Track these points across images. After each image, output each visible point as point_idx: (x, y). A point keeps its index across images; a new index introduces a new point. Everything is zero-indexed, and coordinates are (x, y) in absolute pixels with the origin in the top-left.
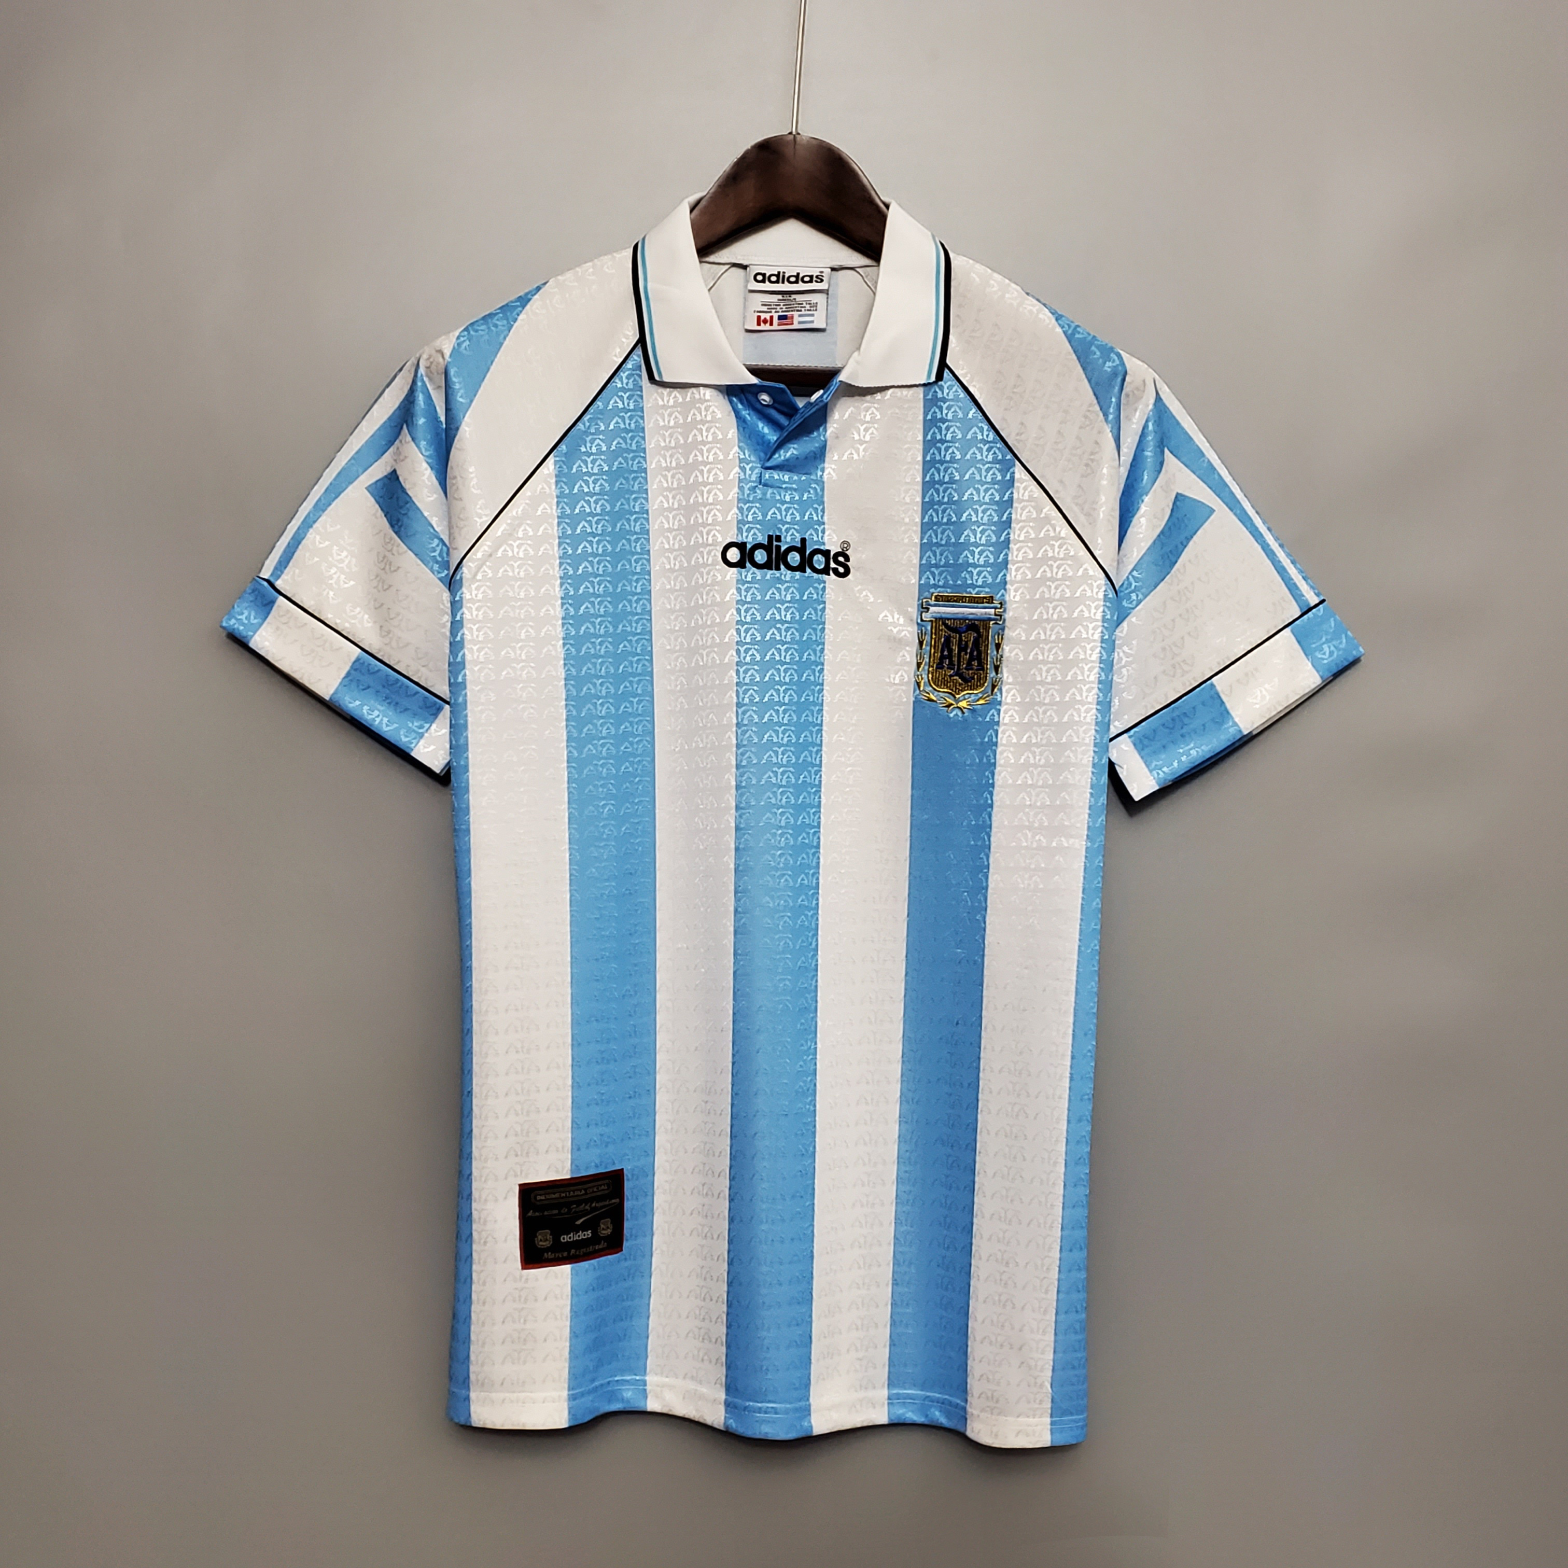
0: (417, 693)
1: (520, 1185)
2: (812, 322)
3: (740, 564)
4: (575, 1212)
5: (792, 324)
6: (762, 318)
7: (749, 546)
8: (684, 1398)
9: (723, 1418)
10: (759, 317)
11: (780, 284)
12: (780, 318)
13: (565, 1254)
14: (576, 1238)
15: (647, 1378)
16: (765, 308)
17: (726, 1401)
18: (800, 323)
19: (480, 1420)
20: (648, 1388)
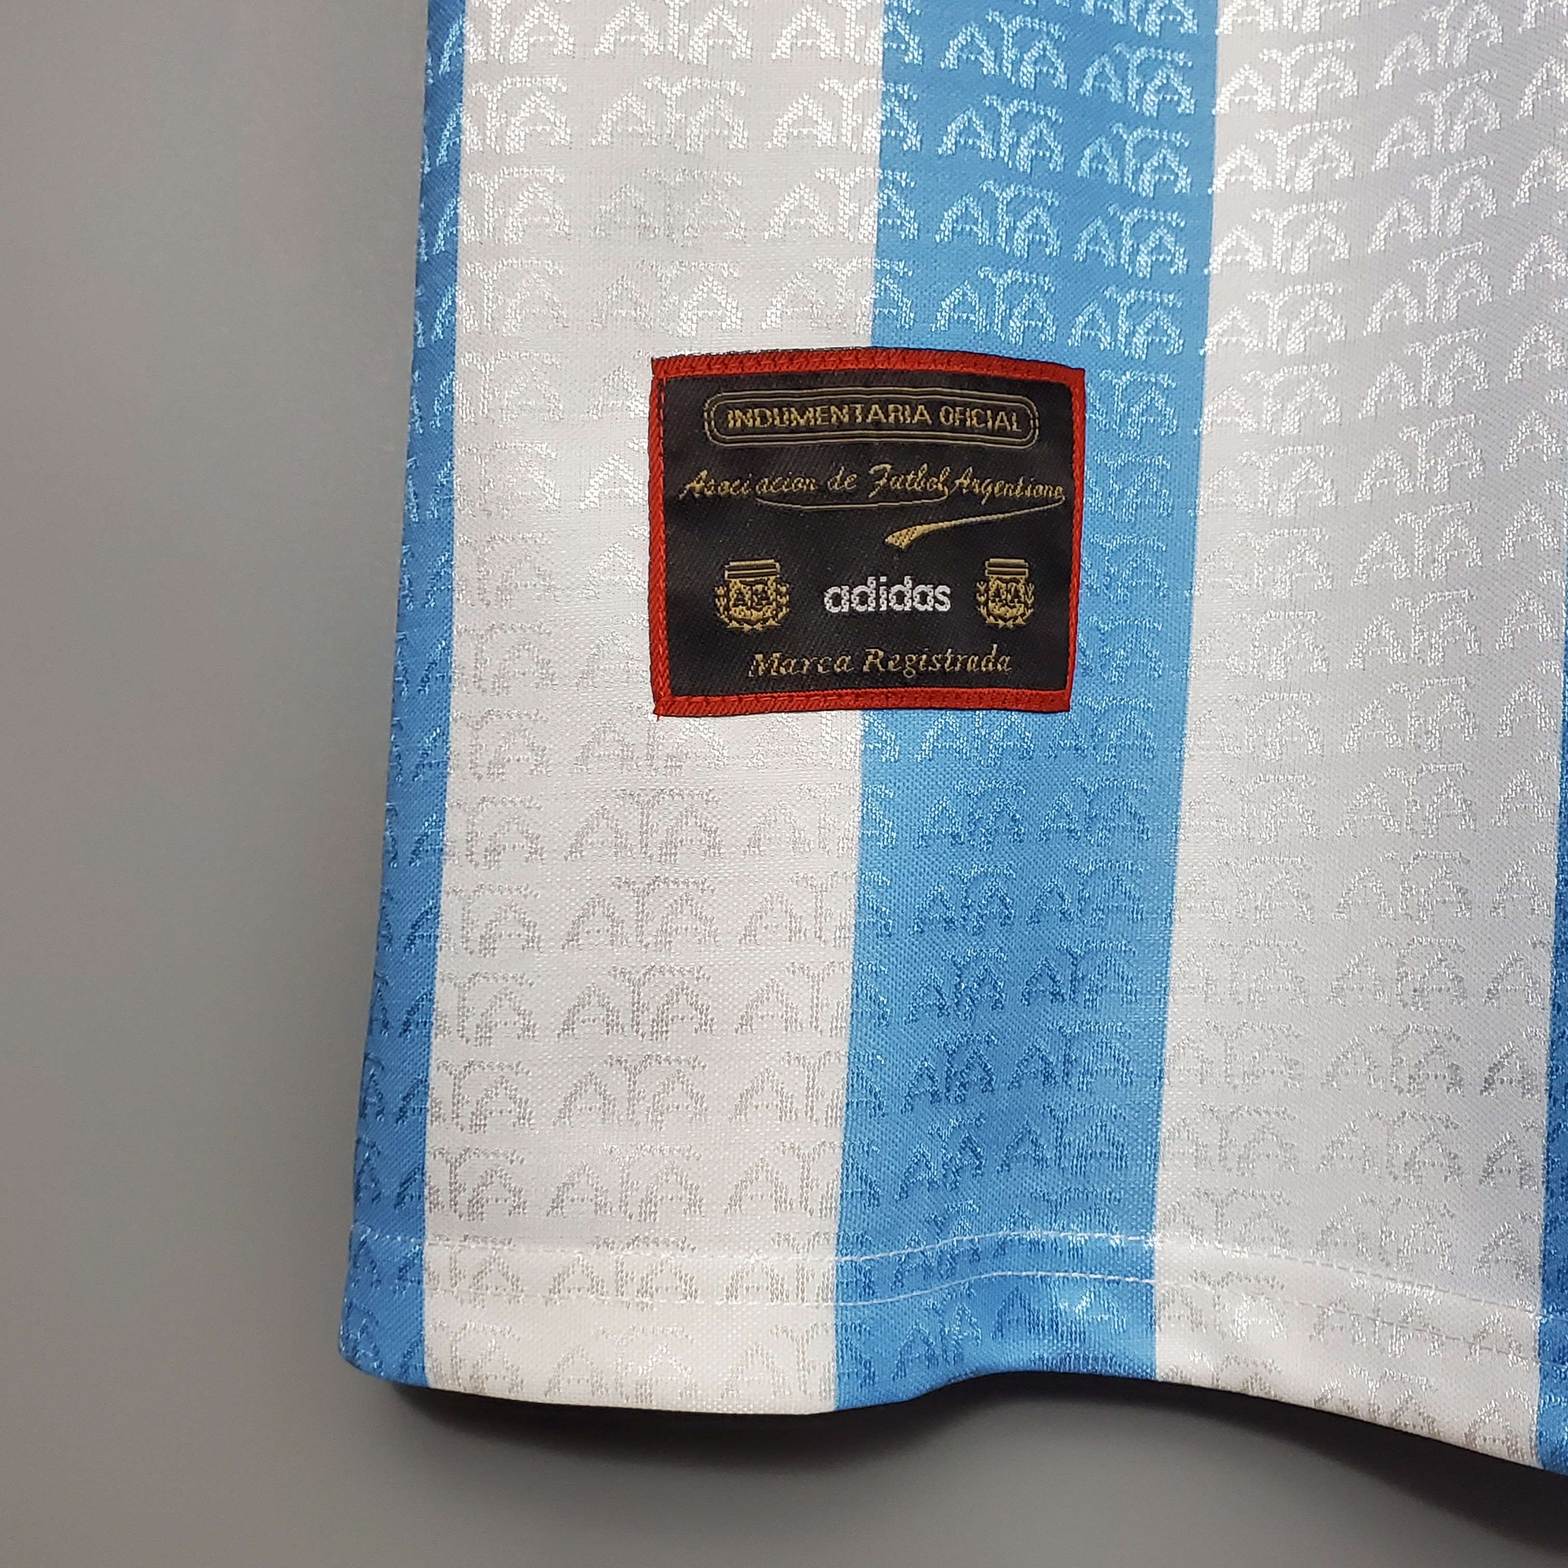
1: (657, 364)
4: (886, 494)
8: (1319, 1328)
9: (1532, 1415)
13: (842, 664)
14: (888, 602)
15: (1156, 1241)
17: (1545, 1335)
19: (456, 1363)
20: (1162, 1284)
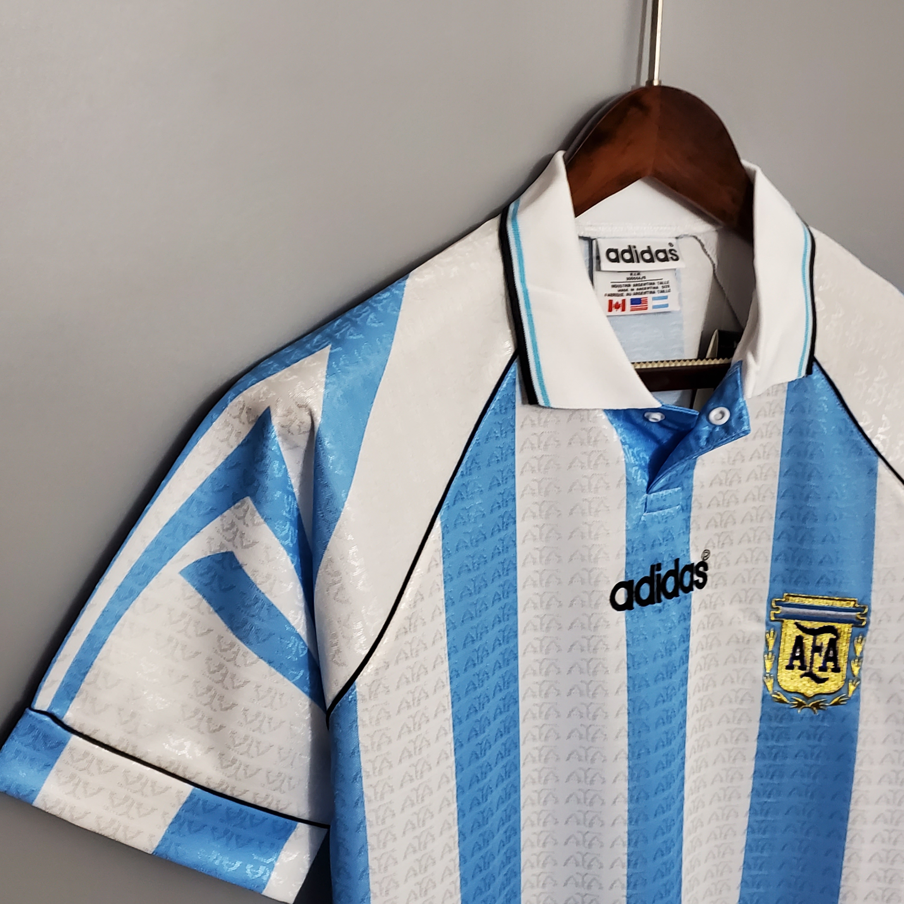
0: (265, 819)
2: (667, 306)
3: (627, 606)
5: (646, 309)
6: (614, 303)
7: (635, 584)
10: (611, 302)
11: (635, 264)
12: (633, 302)
16: (615, 291)
18: (654, 307)
